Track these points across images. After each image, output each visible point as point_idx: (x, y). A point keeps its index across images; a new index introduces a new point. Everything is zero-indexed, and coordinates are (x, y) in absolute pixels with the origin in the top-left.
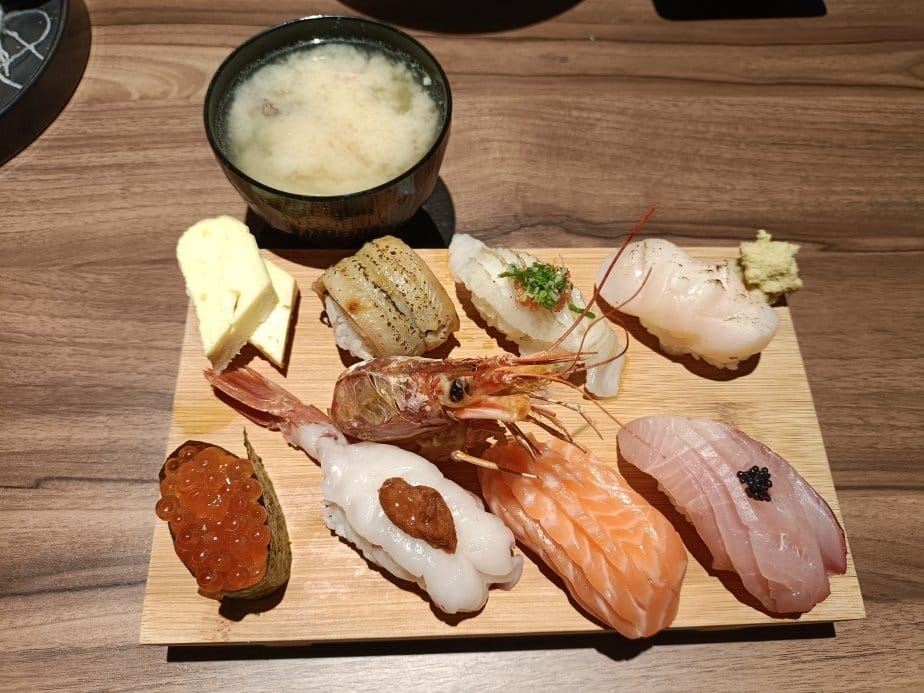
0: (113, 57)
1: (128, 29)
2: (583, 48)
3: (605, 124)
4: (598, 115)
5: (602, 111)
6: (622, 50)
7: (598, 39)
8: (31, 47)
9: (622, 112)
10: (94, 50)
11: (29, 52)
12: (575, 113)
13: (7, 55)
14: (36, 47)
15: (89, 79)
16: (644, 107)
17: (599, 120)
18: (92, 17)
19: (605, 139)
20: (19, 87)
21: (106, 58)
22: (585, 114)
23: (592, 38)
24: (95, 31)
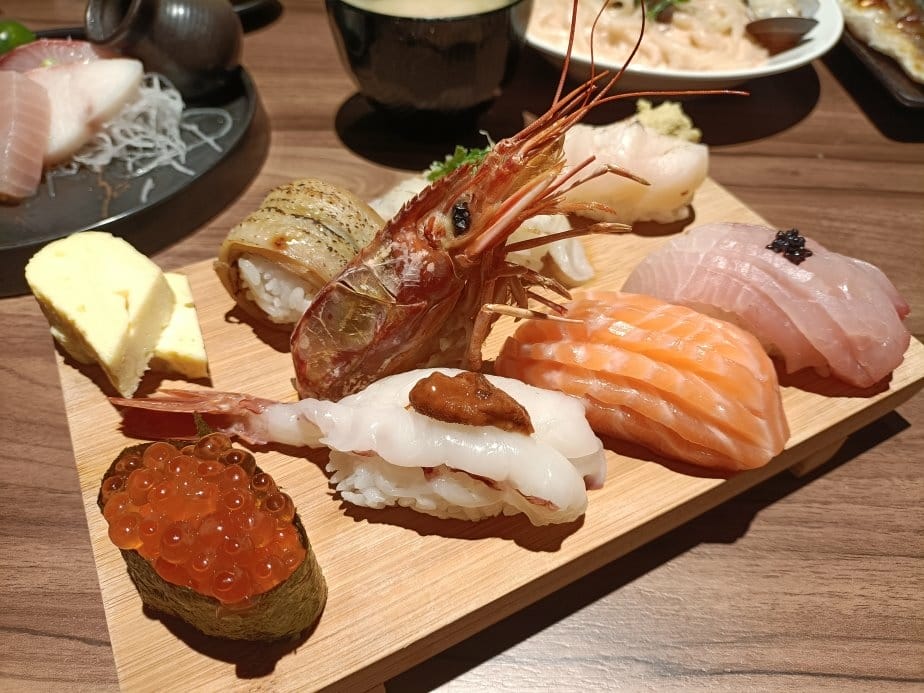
0: (293, 157)
1: (309, 134)
2: (812, 164)
3: (863, 234)
4: (853, 226)
5: (855, 221)
6: (857, 167)
7: (828, 156)
8: (210, 140)
9: (880, 223)
10: (273, 150)
11: (207, 145)
12: (825, 223)
13: (184, 145)
14: (216, 141)
15: (268, 175)
16: (903, 220)
17: (854, 230)
18: (273, 123)
19: (870, 249)
20: (191, 173)
21: (285, 157)
22: (837, 224)
23: (820, 156)
24: (274, 135)
